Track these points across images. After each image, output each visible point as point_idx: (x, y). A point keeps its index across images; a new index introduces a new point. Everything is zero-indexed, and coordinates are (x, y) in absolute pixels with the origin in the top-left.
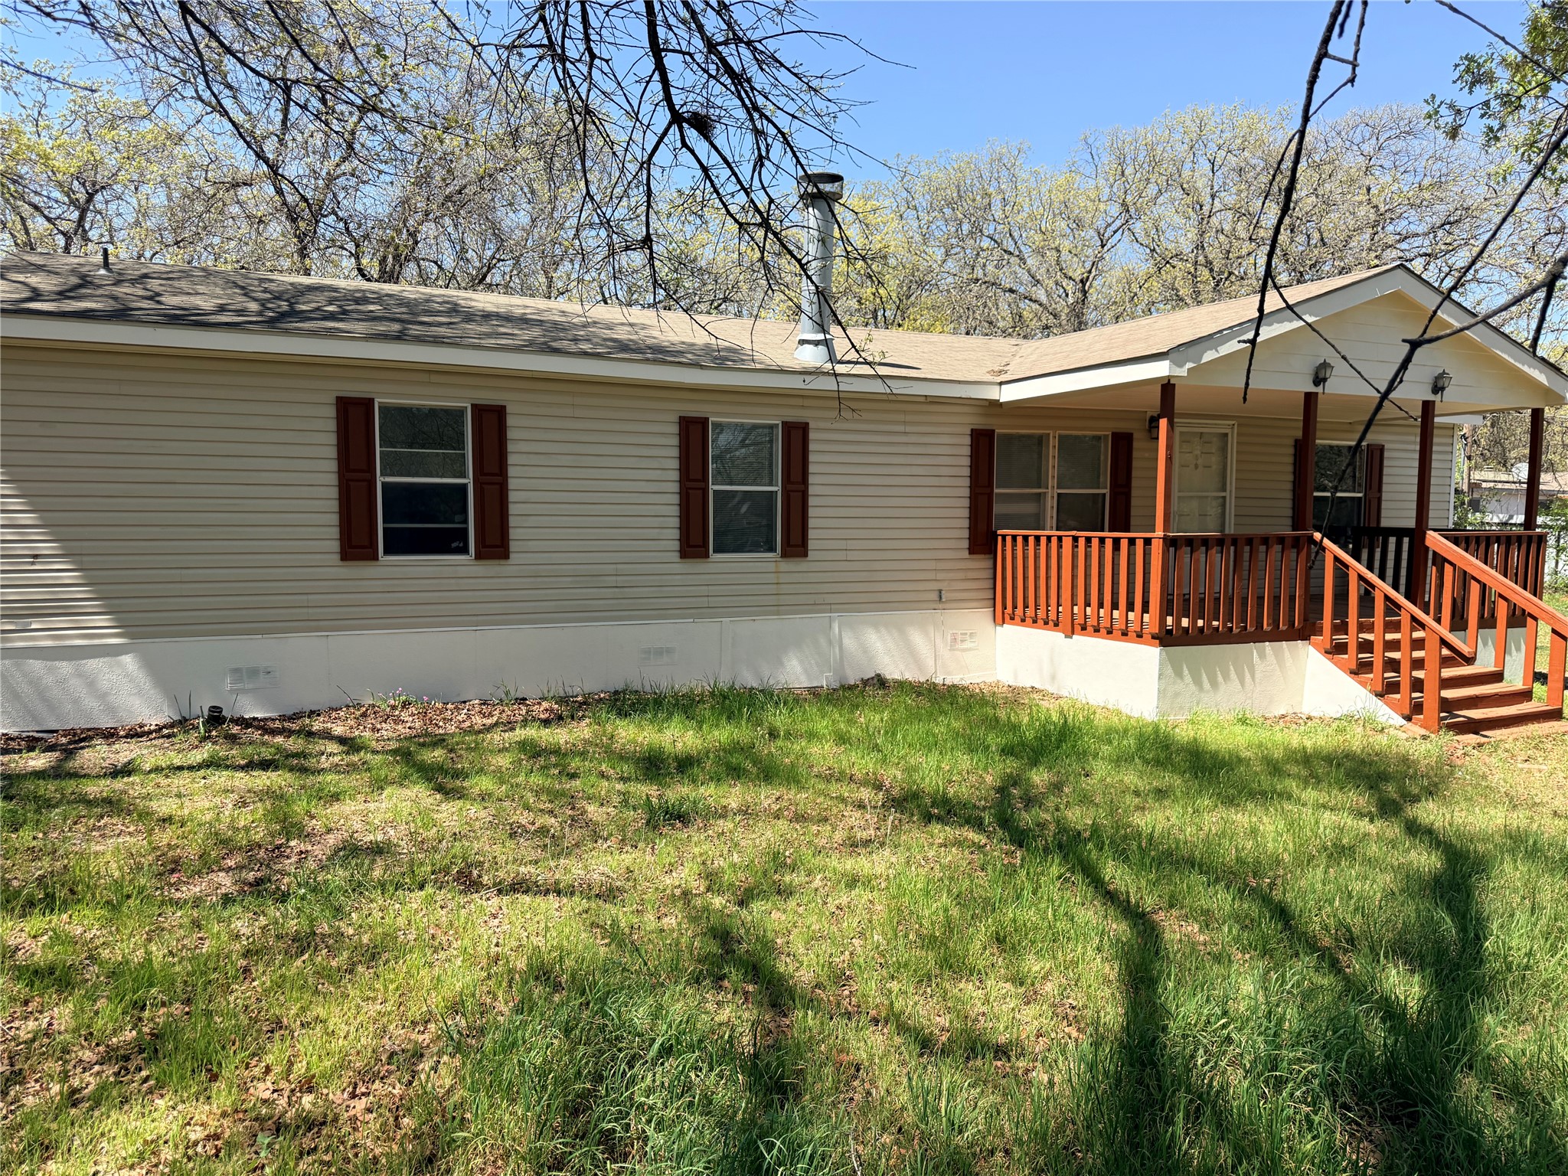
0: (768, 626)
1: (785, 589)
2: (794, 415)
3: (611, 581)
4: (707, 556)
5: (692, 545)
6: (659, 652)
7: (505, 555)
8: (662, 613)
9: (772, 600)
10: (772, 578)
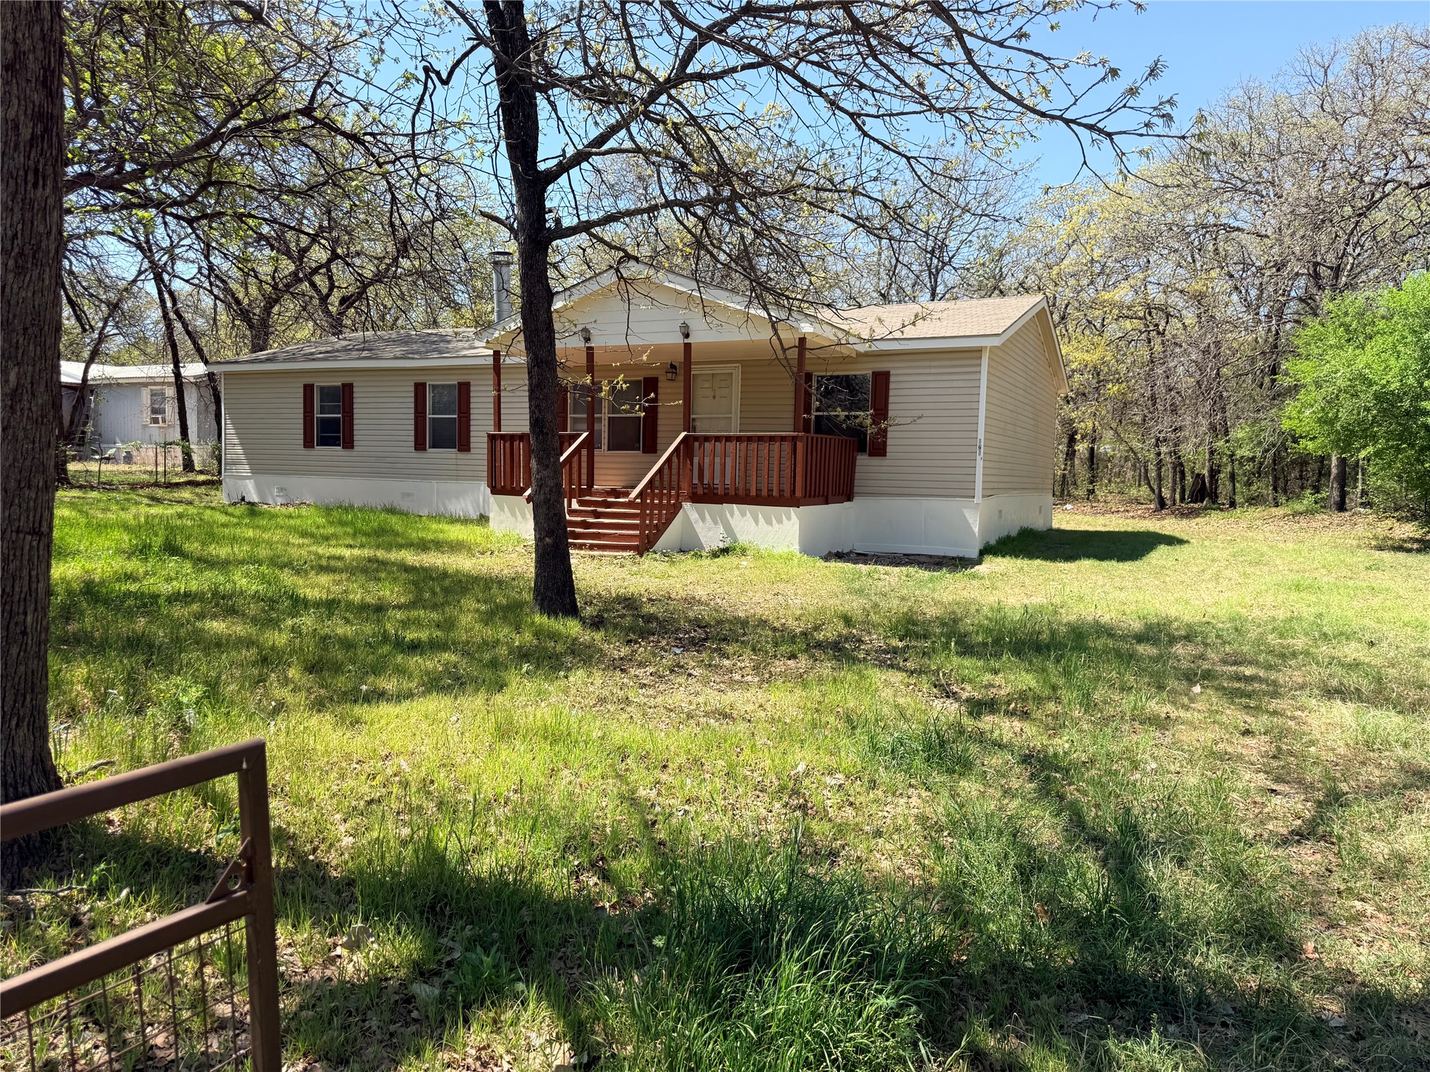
0: (452, 486)
1: (460, 468)
2: (463, 379)
3: (389, 460)
4: (425, 449)
5: (420, 445)
6: (408, 495)
7: (352, 447)
8: (409, 476)
9: (454, 473)
10: (454, 462)
